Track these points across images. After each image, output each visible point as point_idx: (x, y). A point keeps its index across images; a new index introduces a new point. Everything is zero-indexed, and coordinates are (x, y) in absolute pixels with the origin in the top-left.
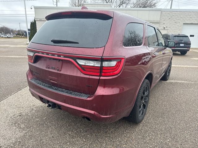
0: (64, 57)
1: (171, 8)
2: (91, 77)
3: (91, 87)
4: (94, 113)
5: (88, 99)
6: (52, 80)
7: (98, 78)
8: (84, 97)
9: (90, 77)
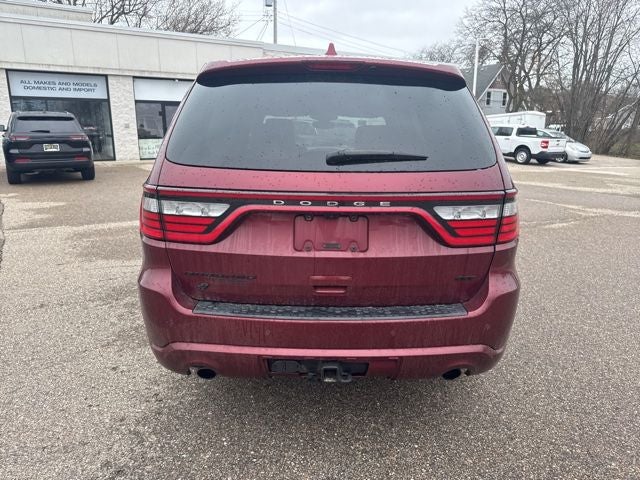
0: (391, 205)
1: (275, 41)
2: (472, 251)
3: (469, 279)
4: (485, 350)
5: (472, 314)
6: (322, 287)
7: (489, 249)
8: (458, 314)
9: (470, 253)
